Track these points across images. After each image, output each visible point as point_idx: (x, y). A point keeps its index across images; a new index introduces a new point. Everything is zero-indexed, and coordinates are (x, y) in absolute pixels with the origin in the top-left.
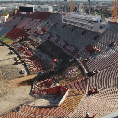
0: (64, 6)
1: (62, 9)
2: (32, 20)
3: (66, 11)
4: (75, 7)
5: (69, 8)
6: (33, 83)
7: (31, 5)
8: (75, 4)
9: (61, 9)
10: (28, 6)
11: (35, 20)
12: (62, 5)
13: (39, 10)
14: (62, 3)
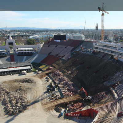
0: (96, 34)
1: (93, 38)
2: (66, 48)
3: (97, 39)
4: (106, 35)
5: (100, 36)
6: (67, 106)
7: (65, 34)
8: (106, 33)
9: (93, 37)
10: (62, 34)
11: (68, 47)
12: (93, 33)
13: (72, 38)
14: (94, 32)
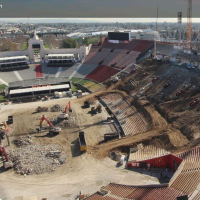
0: (178, 31)
1: (174, 36)
2: (128, 53)
3: (180, 38)
4: (195, 33)
5: (186, 34)
6: (129, 150)
7: (126, 31)
8: (194, 29)
9: (172, 35)
10: (122, 31)
11: (132, 52)
12: (174, 29)
13: (138, 38)
14: (174, 27)
